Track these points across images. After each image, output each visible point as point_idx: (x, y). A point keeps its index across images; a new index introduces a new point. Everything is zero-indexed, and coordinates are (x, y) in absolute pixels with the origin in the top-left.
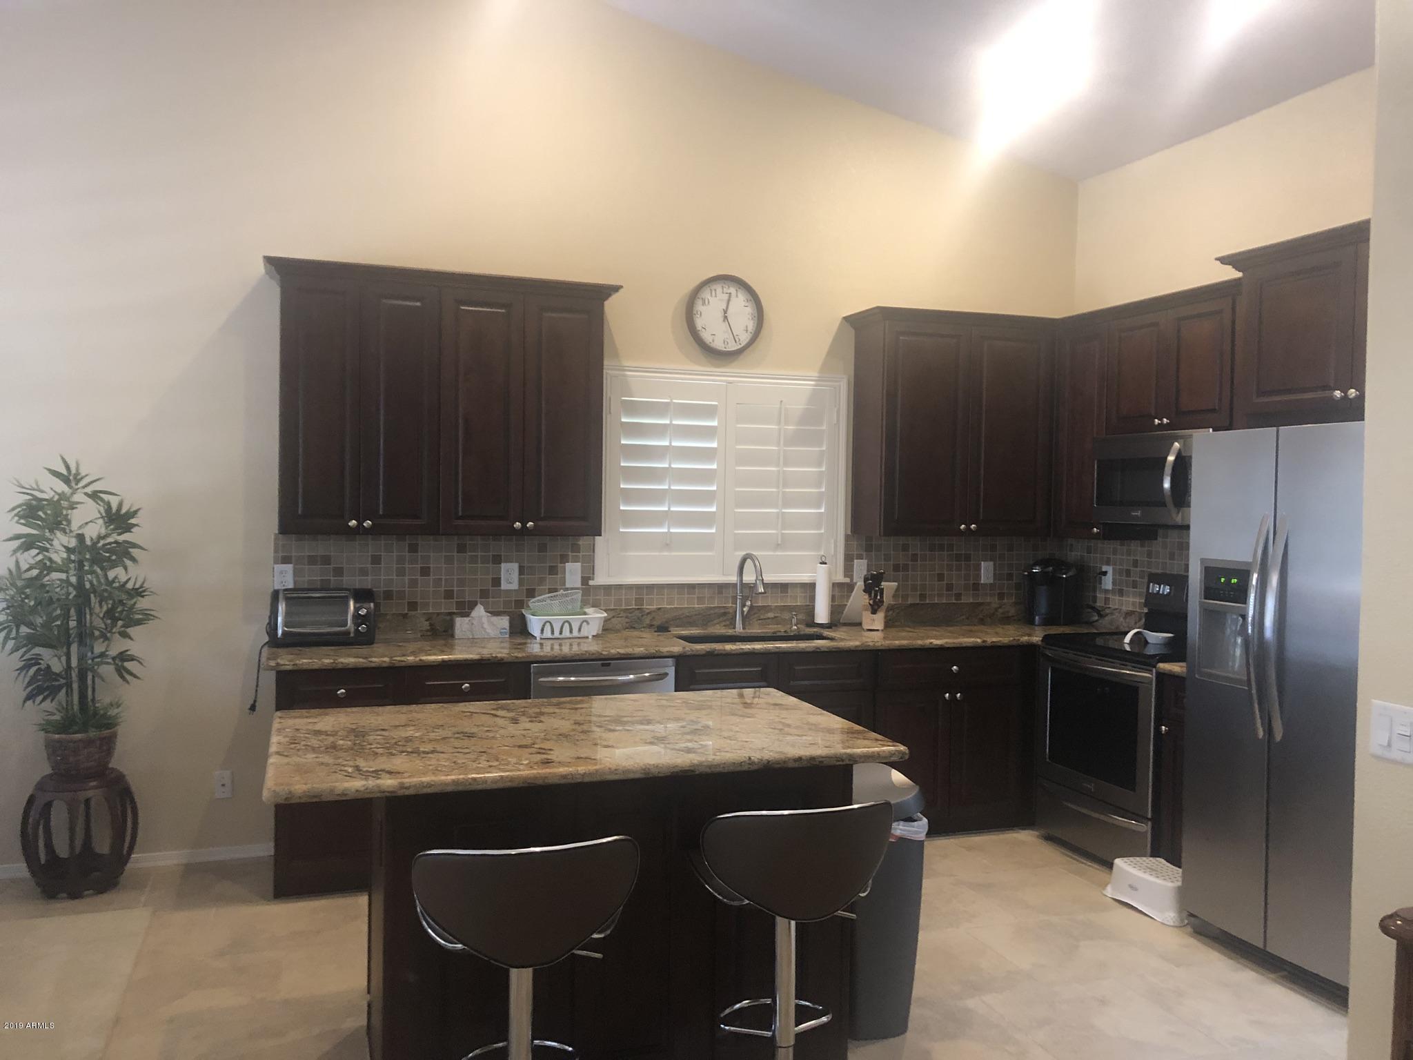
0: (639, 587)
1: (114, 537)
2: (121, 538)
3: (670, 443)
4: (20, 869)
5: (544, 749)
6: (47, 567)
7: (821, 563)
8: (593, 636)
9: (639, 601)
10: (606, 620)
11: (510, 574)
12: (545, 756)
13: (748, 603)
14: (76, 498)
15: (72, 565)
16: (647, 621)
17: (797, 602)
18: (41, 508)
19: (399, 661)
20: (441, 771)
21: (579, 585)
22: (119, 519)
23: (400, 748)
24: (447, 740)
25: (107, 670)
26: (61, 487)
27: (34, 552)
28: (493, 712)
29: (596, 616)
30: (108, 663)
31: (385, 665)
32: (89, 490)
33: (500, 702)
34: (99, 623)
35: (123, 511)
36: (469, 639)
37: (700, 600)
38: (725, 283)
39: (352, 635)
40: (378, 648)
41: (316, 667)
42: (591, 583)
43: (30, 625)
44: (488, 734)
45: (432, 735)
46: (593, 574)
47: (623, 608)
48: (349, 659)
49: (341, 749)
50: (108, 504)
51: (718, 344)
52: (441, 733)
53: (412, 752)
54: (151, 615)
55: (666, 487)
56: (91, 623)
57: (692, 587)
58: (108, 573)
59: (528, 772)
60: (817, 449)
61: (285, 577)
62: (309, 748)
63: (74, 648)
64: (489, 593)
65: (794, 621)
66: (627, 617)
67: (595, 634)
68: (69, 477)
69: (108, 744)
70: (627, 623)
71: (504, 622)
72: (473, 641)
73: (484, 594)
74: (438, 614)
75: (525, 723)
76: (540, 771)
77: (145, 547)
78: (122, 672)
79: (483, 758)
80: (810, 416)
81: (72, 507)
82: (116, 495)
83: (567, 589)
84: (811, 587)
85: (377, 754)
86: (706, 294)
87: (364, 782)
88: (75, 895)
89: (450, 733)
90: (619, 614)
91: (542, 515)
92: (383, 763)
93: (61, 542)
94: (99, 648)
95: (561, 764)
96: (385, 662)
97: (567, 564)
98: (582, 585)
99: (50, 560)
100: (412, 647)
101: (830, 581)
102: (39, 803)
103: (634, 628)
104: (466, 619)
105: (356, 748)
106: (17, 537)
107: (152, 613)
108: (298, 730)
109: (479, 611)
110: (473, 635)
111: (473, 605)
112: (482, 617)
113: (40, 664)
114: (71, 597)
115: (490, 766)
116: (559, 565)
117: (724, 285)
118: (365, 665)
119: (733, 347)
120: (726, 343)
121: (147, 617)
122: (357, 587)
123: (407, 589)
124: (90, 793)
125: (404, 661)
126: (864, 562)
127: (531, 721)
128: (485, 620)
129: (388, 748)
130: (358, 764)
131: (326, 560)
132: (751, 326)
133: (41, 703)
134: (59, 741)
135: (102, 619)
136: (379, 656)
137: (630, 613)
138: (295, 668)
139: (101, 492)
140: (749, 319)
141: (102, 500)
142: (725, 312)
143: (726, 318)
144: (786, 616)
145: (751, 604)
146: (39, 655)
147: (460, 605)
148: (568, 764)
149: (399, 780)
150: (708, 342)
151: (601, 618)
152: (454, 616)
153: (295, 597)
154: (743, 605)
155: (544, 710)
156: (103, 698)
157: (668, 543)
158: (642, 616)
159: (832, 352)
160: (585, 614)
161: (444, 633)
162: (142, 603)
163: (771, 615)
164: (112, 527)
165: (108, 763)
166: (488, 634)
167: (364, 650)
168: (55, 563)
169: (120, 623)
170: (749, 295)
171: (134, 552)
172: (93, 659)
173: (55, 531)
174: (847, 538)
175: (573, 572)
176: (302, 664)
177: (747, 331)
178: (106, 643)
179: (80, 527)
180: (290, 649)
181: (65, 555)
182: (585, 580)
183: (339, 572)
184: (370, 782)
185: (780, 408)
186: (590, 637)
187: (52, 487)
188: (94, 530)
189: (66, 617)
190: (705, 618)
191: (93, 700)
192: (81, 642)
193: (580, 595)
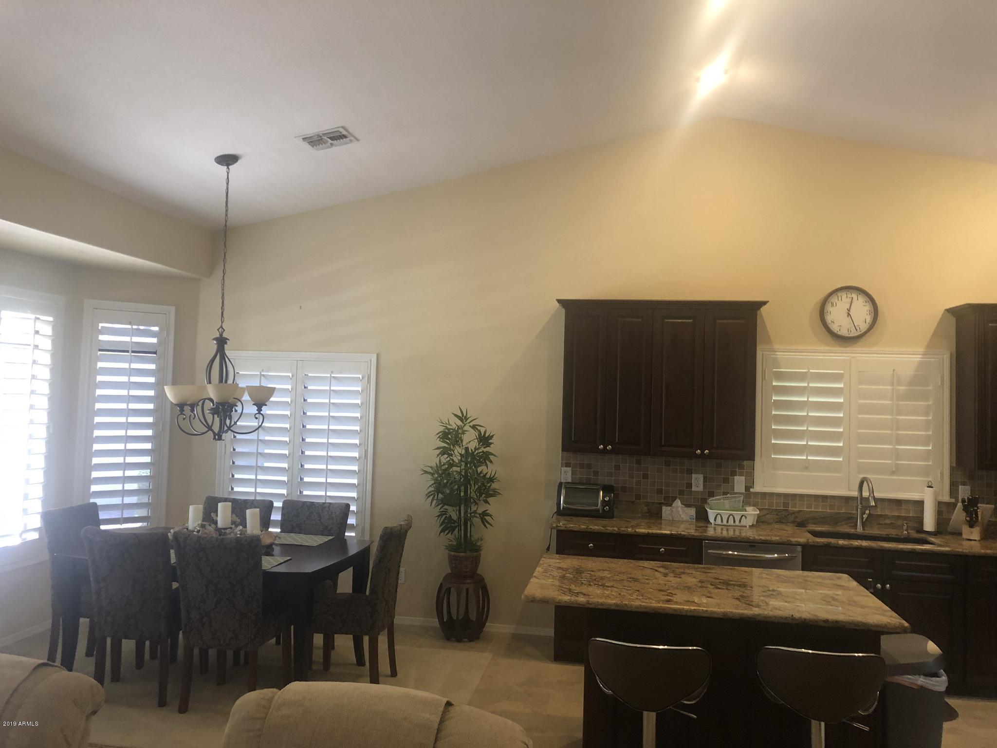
0: (786, 496)
1: (482, 449)
2: (485, 450)
3: (808, 399)
4: (435, 622)
5: (672, 593)
6: (451, 465)
7: (928, 487)
8: (750, 526)
9: (786, 504)
10: (759, 517)
11: (698, 483)
12: (669, 598)
13: (867, 512)
14: (466, 428)
15: (463, 463)
16: (792, 518)
17: (909, 513)
18: (450, 433)
19: (623, 531)
20: (610, 597)
21: (744, 491)
22: (485, 440)
23: (595, 582)
24: (623, 581)
25: (477, 521)
26: (459, 423)
27: (446, 456)
28: (657, 569)
29: (752, 512)
30: (476, 517)
31: (615, 532)
32: (471, 424)
33: (664, 563)
34: (473, 494)
35: (487, 435)
36: (669, 520)
37: (832, 507)
38: (848, 291)
39: (601, 512)
40: (614, 521)
41: (576, 529)
42: (751, 490)
43: (443, 493)
44: (646, 580)
45: (616, 578)
46: (753, 484)
47: (775, 508)
48: (596, 526)
49: (567, 579)
50: (480, 431)
51: (844, 332)
52: (622, 577)
53: (600, 585)
54: (497, 492)
55: (805, 428)
56: (470, 495)
57: (825, 498)
58: (478, 469)
59: (656, 605)
60: (926, 403)
61: (567, 475)
62: (551, 576)
63: (463, 506)
64: (685, 493)
65: (905, 527)
66: (777, 515)
67: (751, 524)
68: (463, 418)
69: (476, 561)
70: (777, 518)
71: (692, 512)
72: (673, 522)
73: (681, 492)
74: (653, 503)
75: (671, 578)
76: (662, 605)
77: (496, 454)
78: (484, 521)
79: (636, 594)
80: (918, 380)
81: (464, 432)
82: (483, 427)
83: (736, 493)
84: (920, 504)
85: (583, 583)
86: (834, 299)
87: (569, 598)
88: (459, 640)
89: (626, 577)
90: (772, 512)
91: (715, 446)
92: (584, 589)
93: (458, 451)
94: (474, 508)
95: (676, 603)
96: (615, 530)
97: (735, 477)
98: (745, 491)
99: (453, 460)
100: (634, 523)
101: (936, 499)
102: (444, 589)
103: (782, 522)
104: (669, 508)
105: (574, 579)
106: (438, 448)
107: (498, 491)
108: (550, 565)
109: (678, 503)
110: (673, 518)
111: (674, 499)
112: (679, 507)
113: (447, 514)
114: (462, 480)
115: (637, 599)
116: (730, 477)
117: (848, 293)
118: (603, 531)
119: (854, 333)
120: (849, 331)
121: (495, 493)
122: (606, 484)
123: (634, 486)
124: (468, 586)
125: (625, 531)
126: (968, 488)
127: (674, 577)
128: (680, 509)
129: (589, 582)
130: (571, 587)
131: (589, 466)
132: (869, 319)
133: (447, 534)
134: (454, 556)
135: (475, 492)
136: (612, 526)
137: (779, 512)
138: (566, 529)
139: (478, 425)
140: (867, 314)
141: (477, 429)
142: (849, 310)
143: (849, 315)
144: (899, 523)
145: (869, 513)
146: (447, 509)
147: (667, 498)
148: (680, 604)
149: (587, 599)
150: (836, 332)
151: (755, 514)
152: (663, 505)
153: (570, 488)
154: (863, 513)
155: (686, 571)
156: (475, 536)
157: (806, 466)
158: (788, 515)
159: (937, 334)
160: (746, 511)
161: (656, 515)
162: (494, 486)
163: (888, 521)
164: (481, 444)
165: (476, 571)
166: (682, 518)
167: (605, 522)
168: (455, 462)
169: (484, 495)
170: (866, 297)
171: (491, 457)
172: (471, 514)
173: (456, 446)
174: (952, 469)
175: (739, 483)
176: (569, 527)
177: (866, 322)
178: (476, 506)
179: (467, 444)
180: (566, 517)
181: (460, 458)
182: (747, 488)
183: (596, 473)
184: (572, 598)
185: (893, 374)
186: (748, 526)
187: (455, 423)
188: (472, 446)
189: (459, 490)
190: (835, 519)
191: (470, 536)
192: (466, 505)
193: (742, 498)
